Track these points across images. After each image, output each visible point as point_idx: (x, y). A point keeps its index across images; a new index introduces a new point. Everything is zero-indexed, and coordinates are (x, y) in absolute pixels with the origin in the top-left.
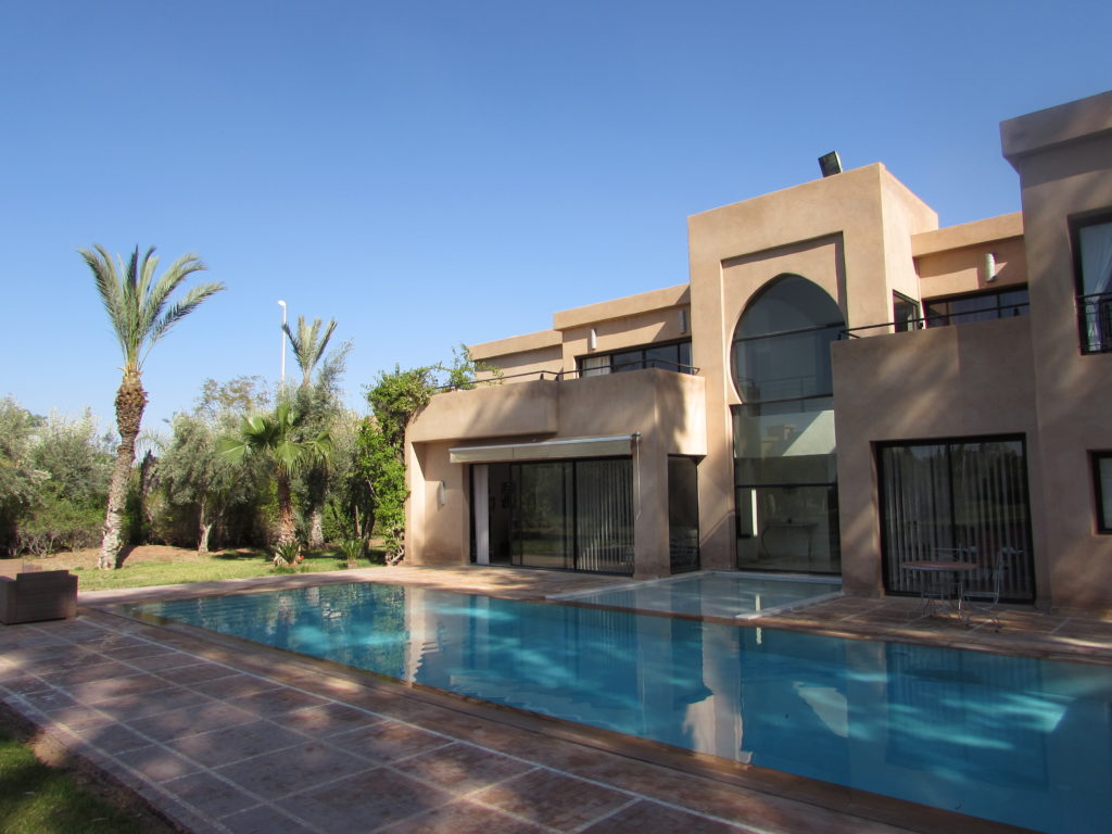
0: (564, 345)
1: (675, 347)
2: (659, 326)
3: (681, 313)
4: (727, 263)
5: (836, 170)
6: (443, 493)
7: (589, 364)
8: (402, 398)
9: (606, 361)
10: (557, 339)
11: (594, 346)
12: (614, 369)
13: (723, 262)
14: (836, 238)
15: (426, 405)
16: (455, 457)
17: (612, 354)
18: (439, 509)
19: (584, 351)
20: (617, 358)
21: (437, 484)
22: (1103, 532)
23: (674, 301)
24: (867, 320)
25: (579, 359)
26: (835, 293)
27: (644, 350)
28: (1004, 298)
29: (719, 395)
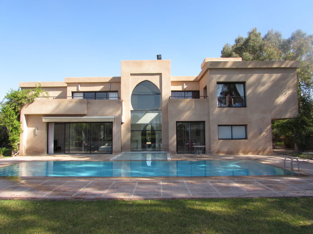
0: (68, 87)
1: (106, 93)
2: (102, 87)
3: (109, 84)
4: (132, 75)
5: (161, 59)
6: (37, 131)
7: (75, 95)
8: (23, 99)
9: (82, 95)
10: (66, 85)
11: (79, 89)
12: (84, 97)
13: (131, 74)
14: (160, 74)
15: (32, 102)
16: (45, 120)
17: (84, 92)
18: (34, 137)
19: (76, 90)
20: (86, 94)
21: (33, 128)
22: (219, 139)
23: (107, 81)
24: (166, 94)
25: (73, 93)
26: (159, 87)
27: (95, 92)
28: (186, 92)
29: (128, 107)
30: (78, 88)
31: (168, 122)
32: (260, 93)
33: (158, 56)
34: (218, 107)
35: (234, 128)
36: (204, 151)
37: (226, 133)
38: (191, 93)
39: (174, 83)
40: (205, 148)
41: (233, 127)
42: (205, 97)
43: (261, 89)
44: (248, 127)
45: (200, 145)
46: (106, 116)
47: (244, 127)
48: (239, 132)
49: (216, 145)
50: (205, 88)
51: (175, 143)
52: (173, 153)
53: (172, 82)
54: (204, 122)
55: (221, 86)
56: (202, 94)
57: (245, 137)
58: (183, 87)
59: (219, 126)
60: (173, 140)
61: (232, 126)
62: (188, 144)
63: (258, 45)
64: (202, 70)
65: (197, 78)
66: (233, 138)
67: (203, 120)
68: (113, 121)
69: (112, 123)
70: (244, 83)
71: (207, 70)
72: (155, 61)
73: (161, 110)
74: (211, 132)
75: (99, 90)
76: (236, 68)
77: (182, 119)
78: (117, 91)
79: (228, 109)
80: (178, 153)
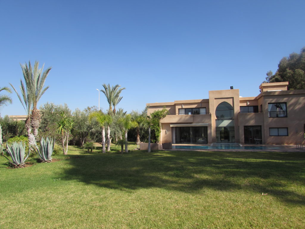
1: (199, 109)
2: (196, 105)
3: (201, 104)
4: (216, 99)
6: (167, 132)
8: (161, 115)
14: (233, 98)
15: (165, 117)
16: (171, 126)
17: (185, 109)
19: (181, 108)
21: (165, 130)
22: (270, 136)
23: (200, 102)
24: (237, 110)
25: (179, 109)
26: (232, 105)
27: (192, 108)
28: (249, 107)
29: (214, 118)
30: (182, 107)
31: (239, 126)
32: (296, 110)
33: (231, 87)
34: (269, 117)
35: (279, 129)
36: (261, 143)
37: (275, 132)
38: (253, 107)
39: (242, 102)
40: (261, 141)
42: (262, 111)
43: (297, 107)
44: (289, 129)
45: (259, 139)
47: (286, 129)
48: (283, 132)
49: (270, 140)
50: (261, 105)
51: (244, 139)
52: (242, 144)
53: (240, 101)
54: (261, 126)
55: (271, 105)
56: (259, 108)
57: (287, 135)
58: (247, 104)
59: (270, 128)
60: (242, 137)
61: (278, 128)
62: (251, 139)
64: (261, 94)
65: (256, 98)
66: (280, 135)
67: (260, 125)
68: (208, 126)
69: (207, 127)
70: (286, 103)
71: (262, 96)
72: (229, 90)
73: (234, 119)
74: (265, 132)
75: (194, 107)
76: (282, 95)
77: (247, 124)
78: (205, 108)
79: (275, 119)
80: (245, 144)
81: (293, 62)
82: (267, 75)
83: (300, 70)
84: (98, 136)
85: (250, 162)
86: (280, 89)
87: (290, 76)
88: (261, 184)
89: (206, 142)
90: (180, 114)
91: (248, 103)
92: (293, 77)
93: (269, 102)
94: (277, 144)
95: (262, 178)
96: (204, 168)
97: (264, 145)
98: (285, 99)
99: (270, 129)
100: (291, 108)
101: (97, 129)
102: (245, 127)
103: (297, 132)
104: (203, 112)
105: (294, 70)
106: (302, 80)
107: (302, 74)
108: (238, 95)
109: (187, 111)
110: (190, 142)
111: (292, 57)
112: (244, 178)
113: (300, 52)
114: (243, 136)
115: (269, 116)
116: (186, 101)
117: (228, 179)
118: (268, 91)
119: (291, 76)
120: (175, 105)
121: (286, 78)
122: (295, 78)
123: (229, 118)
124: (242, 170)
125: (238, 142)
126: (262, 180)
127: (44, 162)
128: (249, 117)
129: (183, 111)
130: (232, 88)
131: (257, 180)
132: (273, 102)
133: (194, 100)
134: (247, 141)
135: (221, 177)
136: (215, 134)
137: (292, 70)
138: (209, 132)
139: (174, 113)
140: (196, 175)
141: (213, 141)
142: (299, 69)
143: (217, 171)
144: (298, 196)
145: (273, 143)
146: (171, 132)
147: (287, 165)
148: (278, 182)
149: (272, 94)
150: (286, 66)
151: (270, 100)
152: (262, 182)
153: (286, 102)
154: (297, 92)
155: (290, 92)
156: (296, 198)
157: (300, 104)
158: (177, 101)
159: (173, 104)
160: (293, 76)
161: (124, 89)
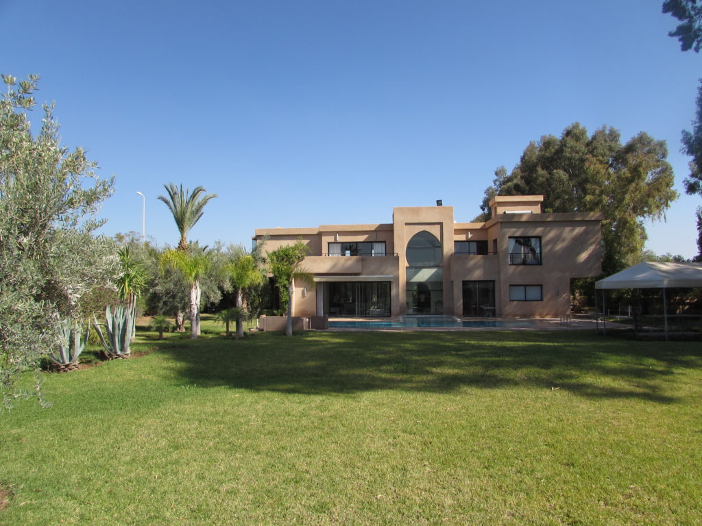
0: (323, 237)
1: (370, 244)
2: (366, 236)
3: (376, 233)
4: (407, 224)
5: (441, 205)
6: (305, 293)
7: (332, 246)
9: (340, 246)
11: (338, 239)
12: (342, 248)
13: (405, 223)
14: (441, 224)
16: (316, 279)
17: (343, 243)
18: (303, 298)
19: (333, 241)
21: (302, 289)
22: (511, 301)
23: (373, 229)
24: (448, 248)
25: (329, 243)
26: (439, 239)
27: (357, 243)
28: (471, 243)
29: (403, 263)
30: (336, 238)
31: (452, 282)
32: (557, 251)
33: (437, 201)
34: (510, 265)
36: (494, 314)
37: (519, 293)
38: (475, 243)
39: (458, 231)
40: (495, 310)
41: (527, 287)
42: (495, 252)
43: (559, 246)
44: (544, 287)
45: (490, 306)
46: (386, 274)
47: (539, 288)
48: (533, 293)
49: (510, 308)
50: (495, 241)
51: (462, 307)
52: (459, 316)
53: (455, 230)
54: (494, 281)
55: (513, 241)
56: (490, 245)
57: (540, 298)
58: (467, 237)
59: (511, 285)
60: (459, 303)
61: (525, 286)
62: (475, 306)
63: (577, 156)
65: (485, 225)
66: (528, 298)
67: (492, 279)
68: (392, 280)
69: (390, 282)
70: (539, 238)
71: (498, 222)
72: (434, 208)
73: (442, 267)
74: (502, 293)
75: (362, 240)
76: (534, 222)
77: (468, 278)
78: (385, 242)
79: (521, 267)
80: (464, 316)
81: (548, 155)
82: (496, 174)
83: (561, 172)
84: (169, 303)
85: (511, 347)
86: (529, 210)
87: (544, 182)
88: (543, 376)
89: (387, 313)
90: (330, 255)
91: (470, 236)
92: (550, 185)
93: (509, 234)
94: (523, 316)
95: (542, 368)
96: (443, 358)
97: (499, 319)
98: (539, 231)
99: (512, 287)
100: (549, 247)
101: (167, 286)
102: (465, 283)
103: (558, 294)
104: (380, 252)
105: (551, 170)
106: (564, 191)
107: (565, 179)
108: (451, 218)
109: (345, 247)
110: (355, 314)
111: (547, 144)
112: (515, 369)
113: (561, 135)
114: (461, 302)
115: (509, 263)
116: (345, 226)
117: (492, 372)
118: (507, 212)
119: (546, 183)
120: (320, 235)
121: (537, 185)
122: (552, 186)
123: (432, 264)
124: (507, 359)
125: (451, 312)
126: (544, 371)
127: (116, 358)
128: (472, 263)
129: (338, 249)
130: (439, 203)
131: (536, 371)
132: (517, 234)
133: (363, 226)
134: (467, 311)
135: (479, 370)
136: (405, 298)
137: (546, 170)
138: (393, 292)
139: (318, 252)
140: (434, 370)
141: (402, 311)
142: (560, 168)
143: (467, 361)
144: (600, 388)
145: (515, 315)
146: (314, 293)
147: (569, 349)
148: (567, 372)
149: (516, 220)
150: (535, 161)
151: (512, 231)
152: (544, 373)
153: (540, 235)
154: (560, 216)
155: (548, 217)
156: (598, 391)
157: (563, 240)
158: (325, 227)
159: (315, 233)
160: (548, 182)
161: (214, 196)
